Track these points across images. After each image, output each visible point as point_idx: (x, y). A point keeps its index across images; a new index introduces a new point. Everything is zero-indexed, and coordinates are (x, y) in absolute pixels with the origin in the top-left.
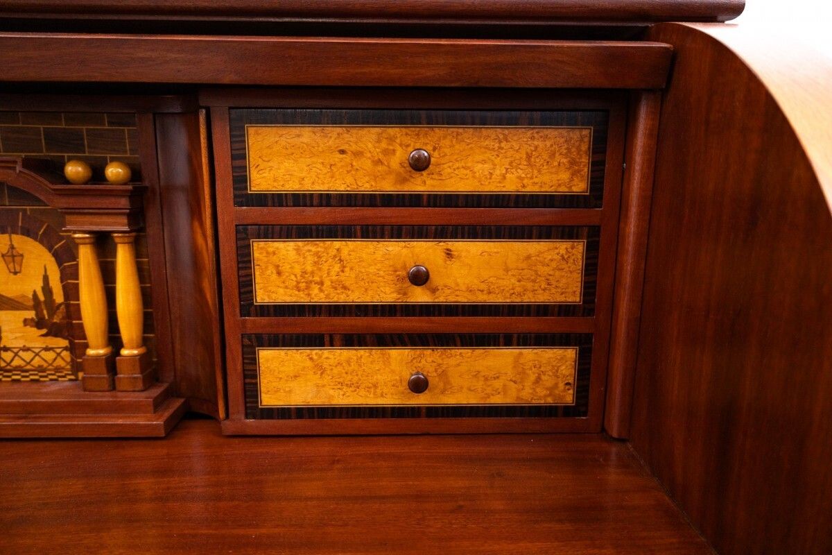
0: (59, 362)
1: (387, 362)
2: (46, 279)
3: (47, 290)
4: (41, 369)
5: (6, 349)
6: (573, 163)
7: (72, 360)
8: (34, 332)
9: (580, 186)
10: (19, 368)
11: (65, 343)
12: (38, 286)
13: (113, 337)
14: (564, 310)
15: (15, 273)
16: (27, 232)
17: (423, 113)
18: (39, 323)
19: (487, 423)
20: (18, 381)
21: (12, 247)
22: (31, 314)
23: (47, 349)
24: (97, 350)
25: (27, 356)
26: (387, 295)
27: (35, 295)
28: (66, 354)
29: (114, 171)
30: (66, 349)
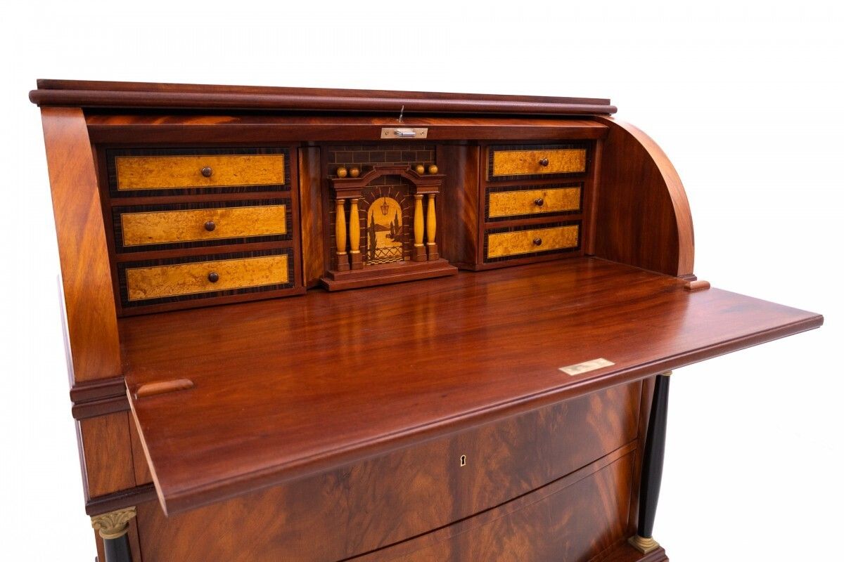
0: (398, 253)
1: (526, 236)
2: (396, 216)
3: (396, 221)
4: (390, 257)
5: (378, 249)
6: (581, 161)
7: (403, 252)
8: (389, 240)
9: (583, 169)
10: (382, 258)
11: (400, 244)
12: (393, 220)
13: (426, 240)
14: (575, 212)
15: (385, 214)
16: (392, 196)
17: (543, 146)
18: (391, 236)
19: (554, 256)
20: (381, 263)
21: (385, 203)
22: (389, 232)
23: (394, 248)
24: (419, 244)
25: (385, 251)
26: (527, 211)
27: (392, 224)
28: (401, 249)
29: (434, 169)
30: (401, 247)
